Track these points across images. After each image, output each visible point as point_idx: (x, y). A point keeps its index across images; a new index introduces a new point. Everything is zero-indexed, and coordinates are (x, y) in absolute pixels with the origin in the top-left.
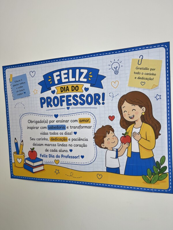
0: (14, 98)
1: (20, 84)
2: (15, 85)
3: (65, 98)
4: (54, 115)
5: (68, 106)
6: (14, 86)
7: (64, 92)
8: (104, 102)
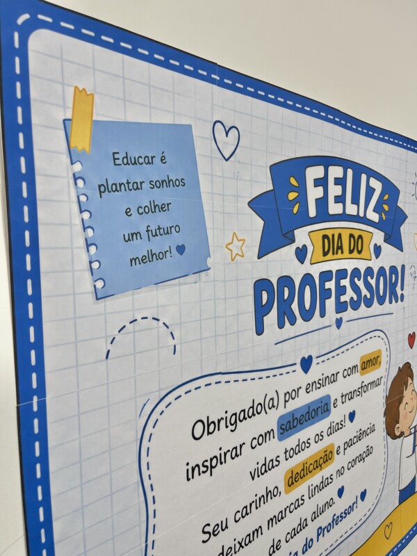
0: (100, 284)
1: (155, 185)
2: (117, 188)
3: (333, 281)
4: (298, 361)
5: (339, 316)
6: (103, 189)
7: (330, 256)
8: (403, 292)
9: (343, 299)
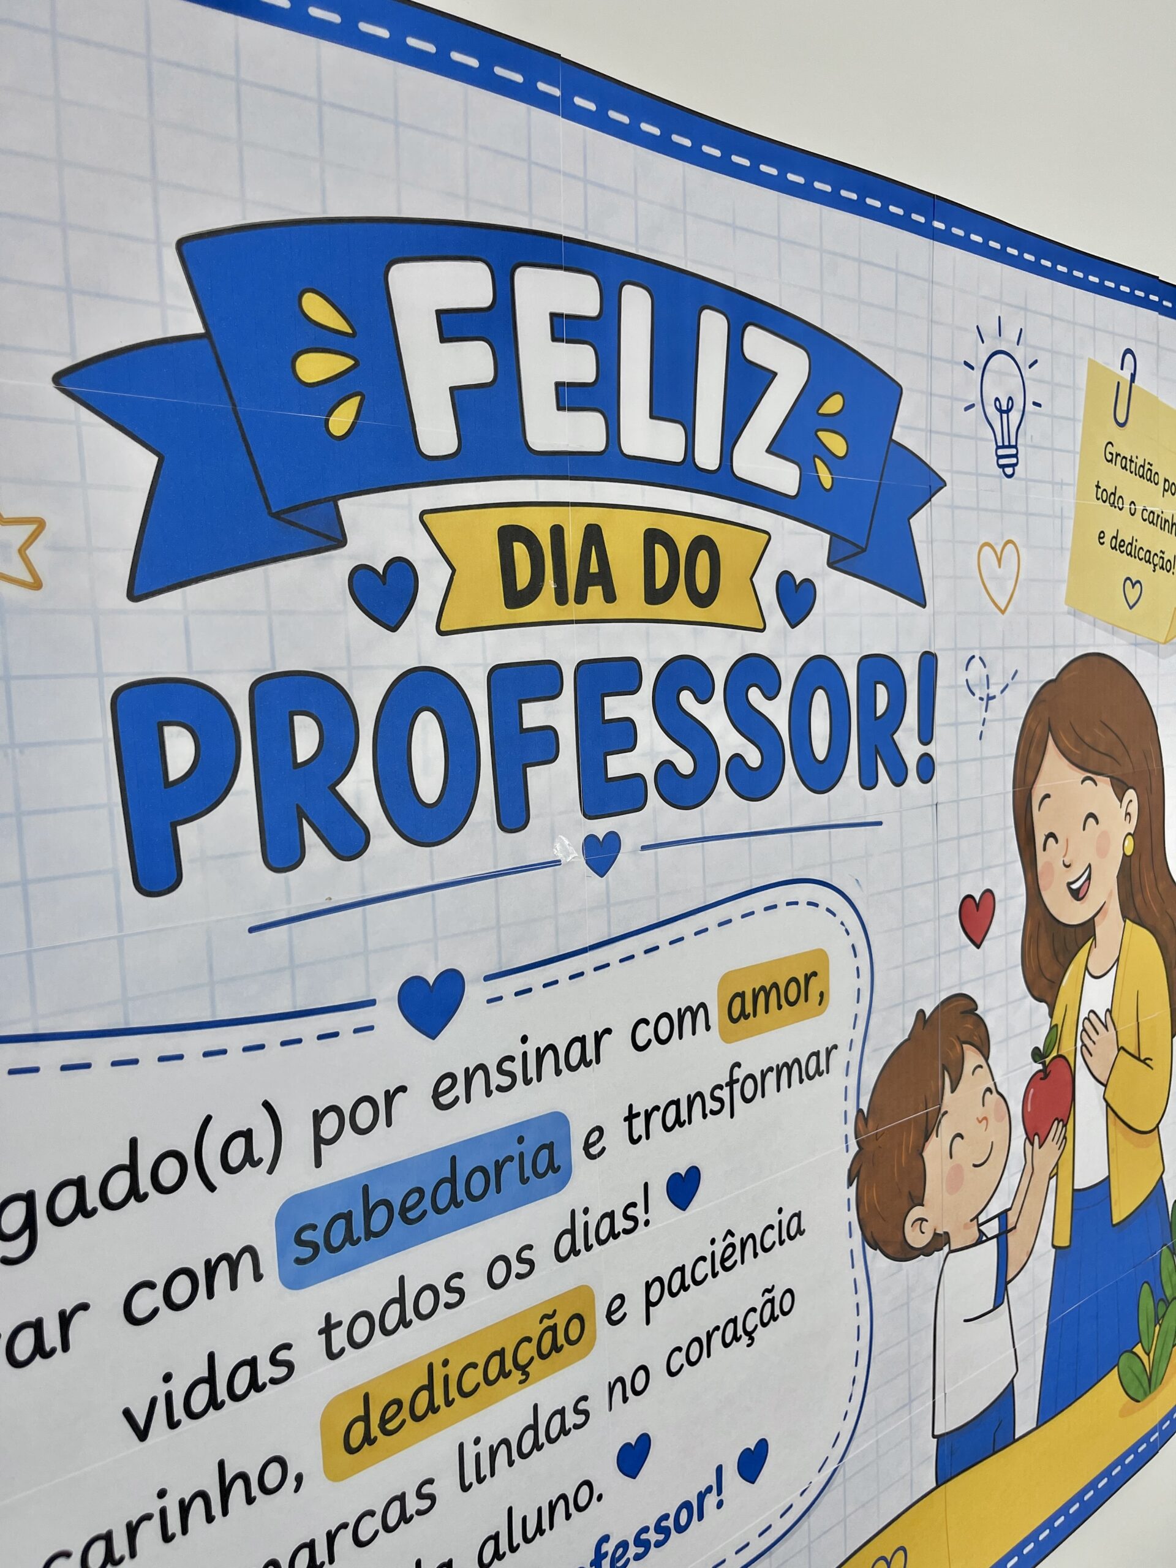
3: (565, 701)
5: (601, 827)
7: (544, 605)
8: (930, 749)
9: (618, 765)
